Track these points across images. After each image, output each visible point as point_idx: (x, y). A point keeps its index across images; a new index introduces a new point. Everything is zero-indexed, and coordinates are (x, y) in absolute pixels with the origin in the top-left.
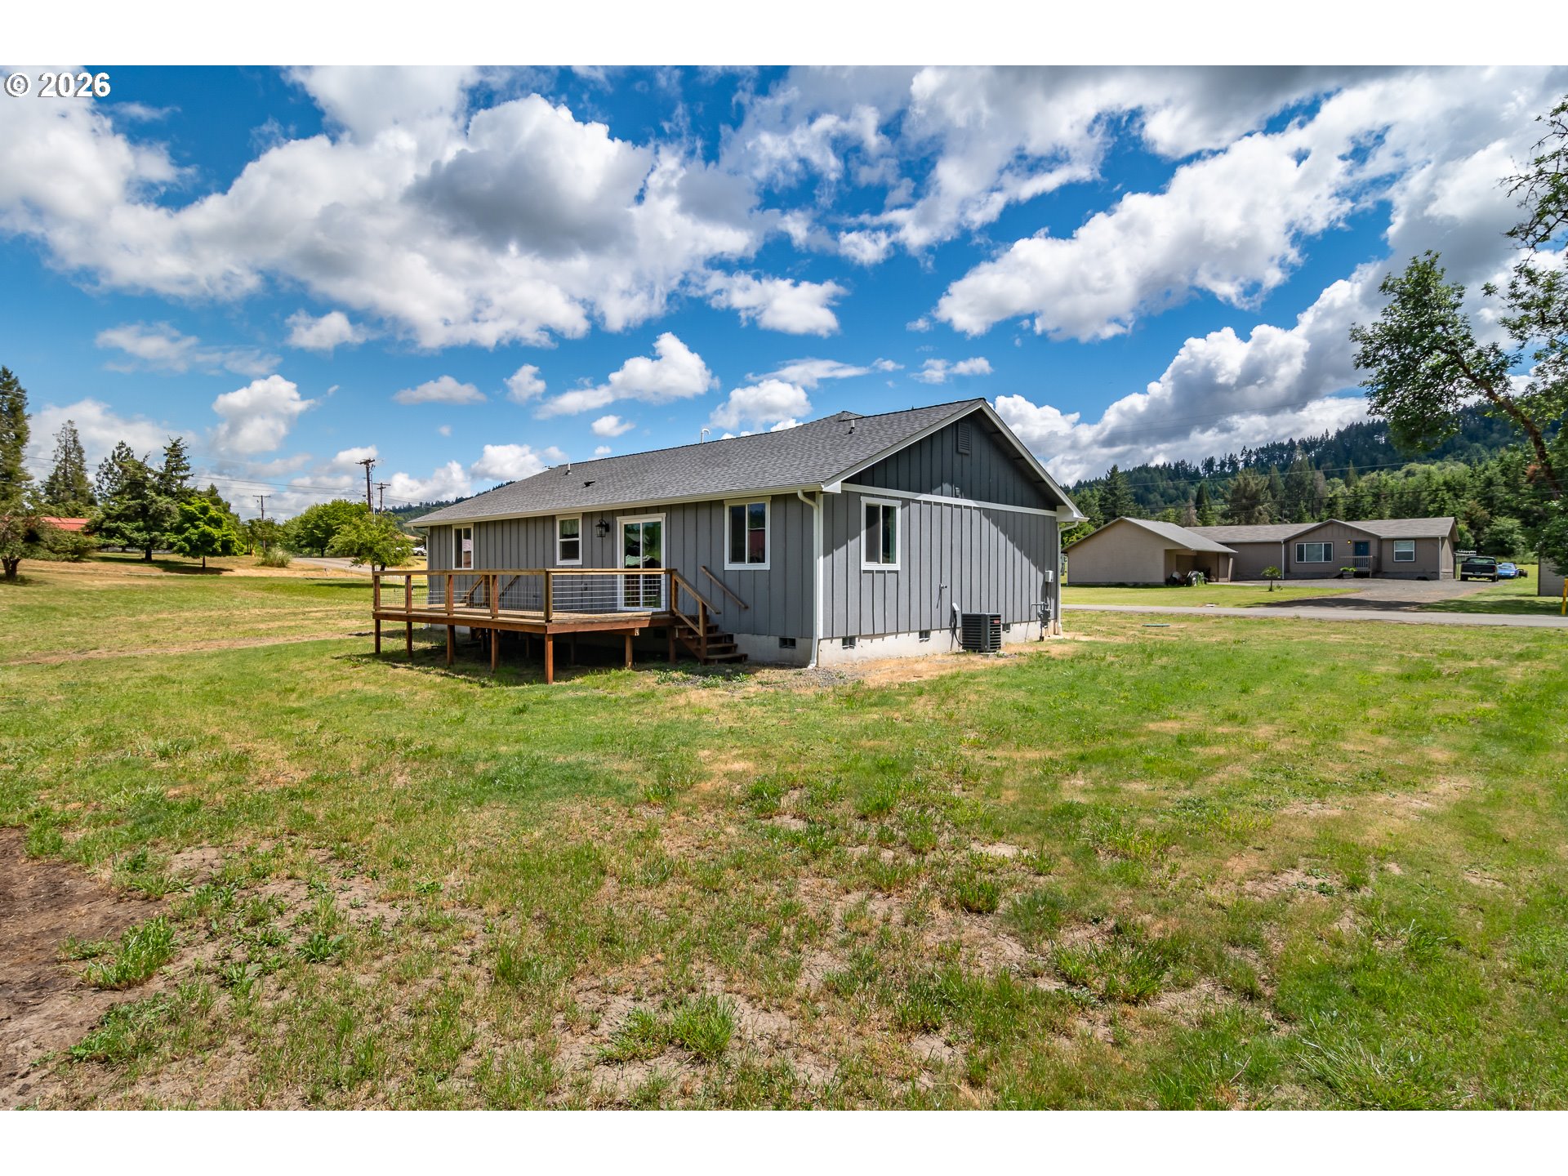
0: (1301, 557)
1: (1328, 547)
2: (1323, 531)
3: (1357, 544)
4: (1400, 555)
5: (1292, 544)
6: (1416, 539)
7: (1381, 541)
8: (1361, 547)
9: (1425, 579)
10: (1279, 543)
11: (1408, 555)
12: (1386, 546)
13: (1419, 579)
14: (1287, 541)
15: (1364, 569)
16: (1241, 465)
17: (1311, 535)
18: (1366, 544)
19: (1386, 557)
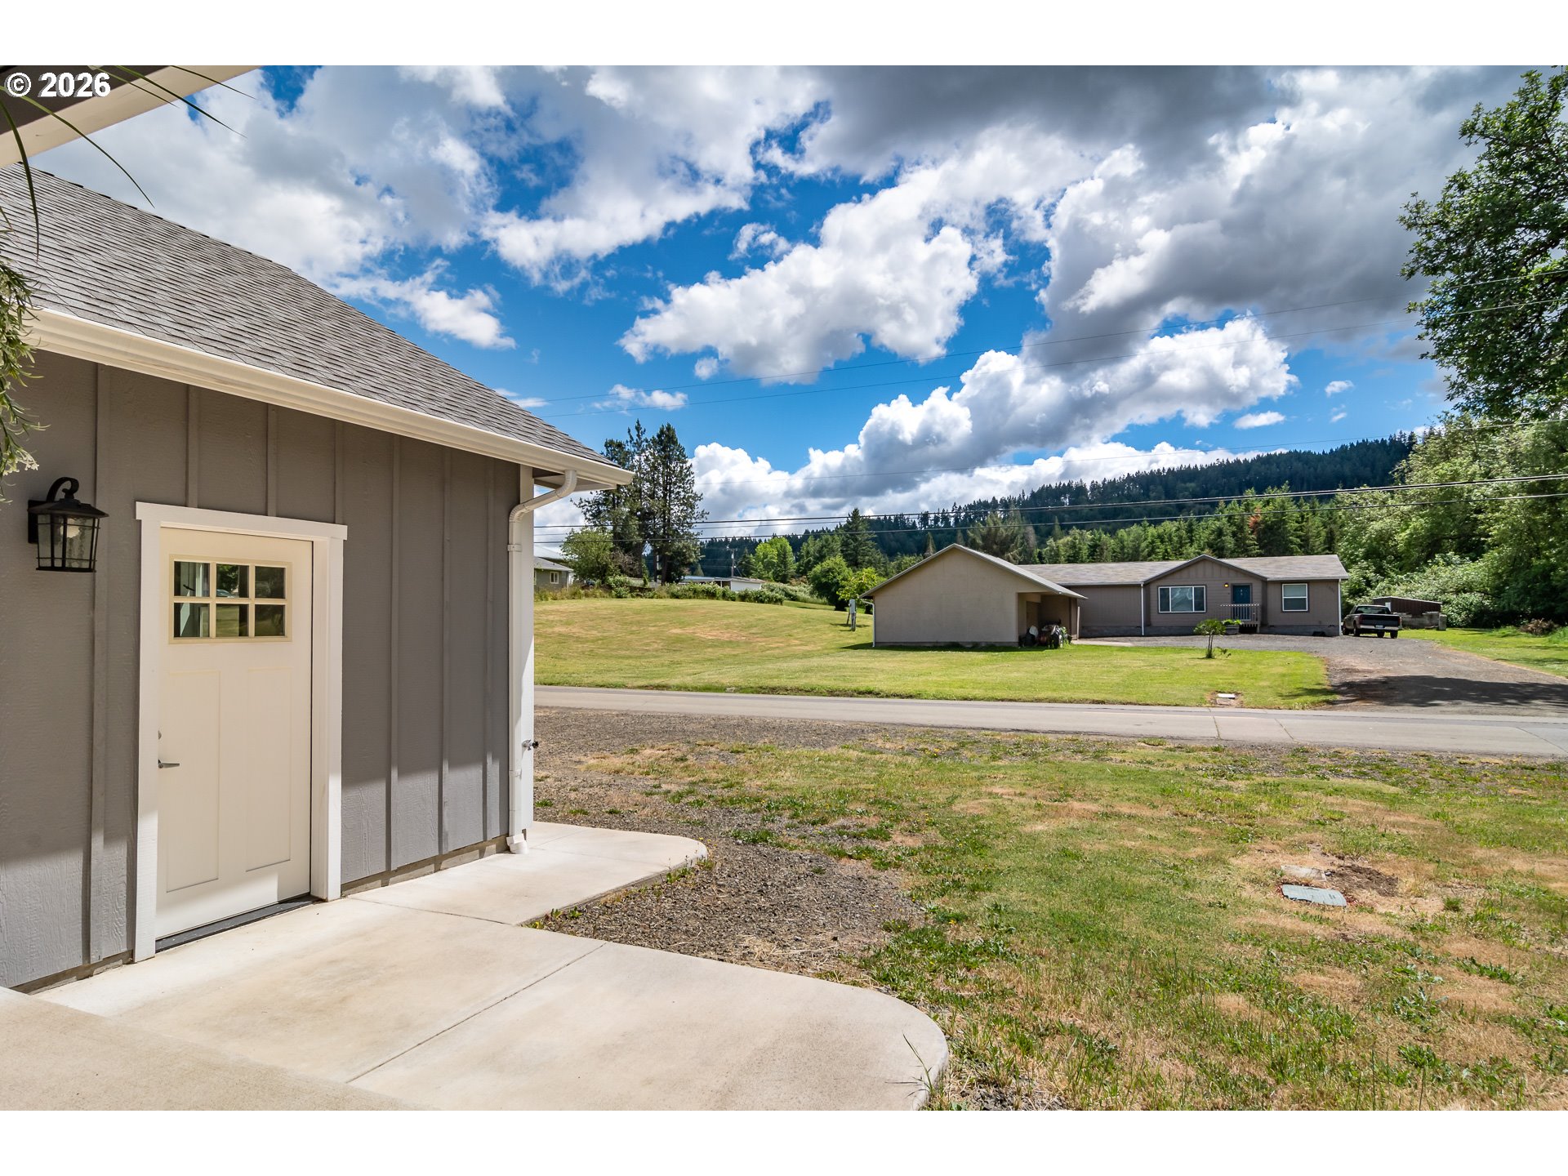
0: (1165, 606)
1: (1199, 594)
2: (1192, 570)
3: (1235, 588)
4: (1290, 603)
5: (1153, 587)
6: (1309, 582)
7: (1265, 582)
8: (1240, 593)
9: (1323, 634)
10: (1138, 586)
11: (1300, 603)
12: (1272, 590)
13: (1315, 634)
14: (1147, 584)
15: (1249, 622)
16: (952, 520)
17: (1177, 576)
18: (1247, 588)
19: (1273, 605)
